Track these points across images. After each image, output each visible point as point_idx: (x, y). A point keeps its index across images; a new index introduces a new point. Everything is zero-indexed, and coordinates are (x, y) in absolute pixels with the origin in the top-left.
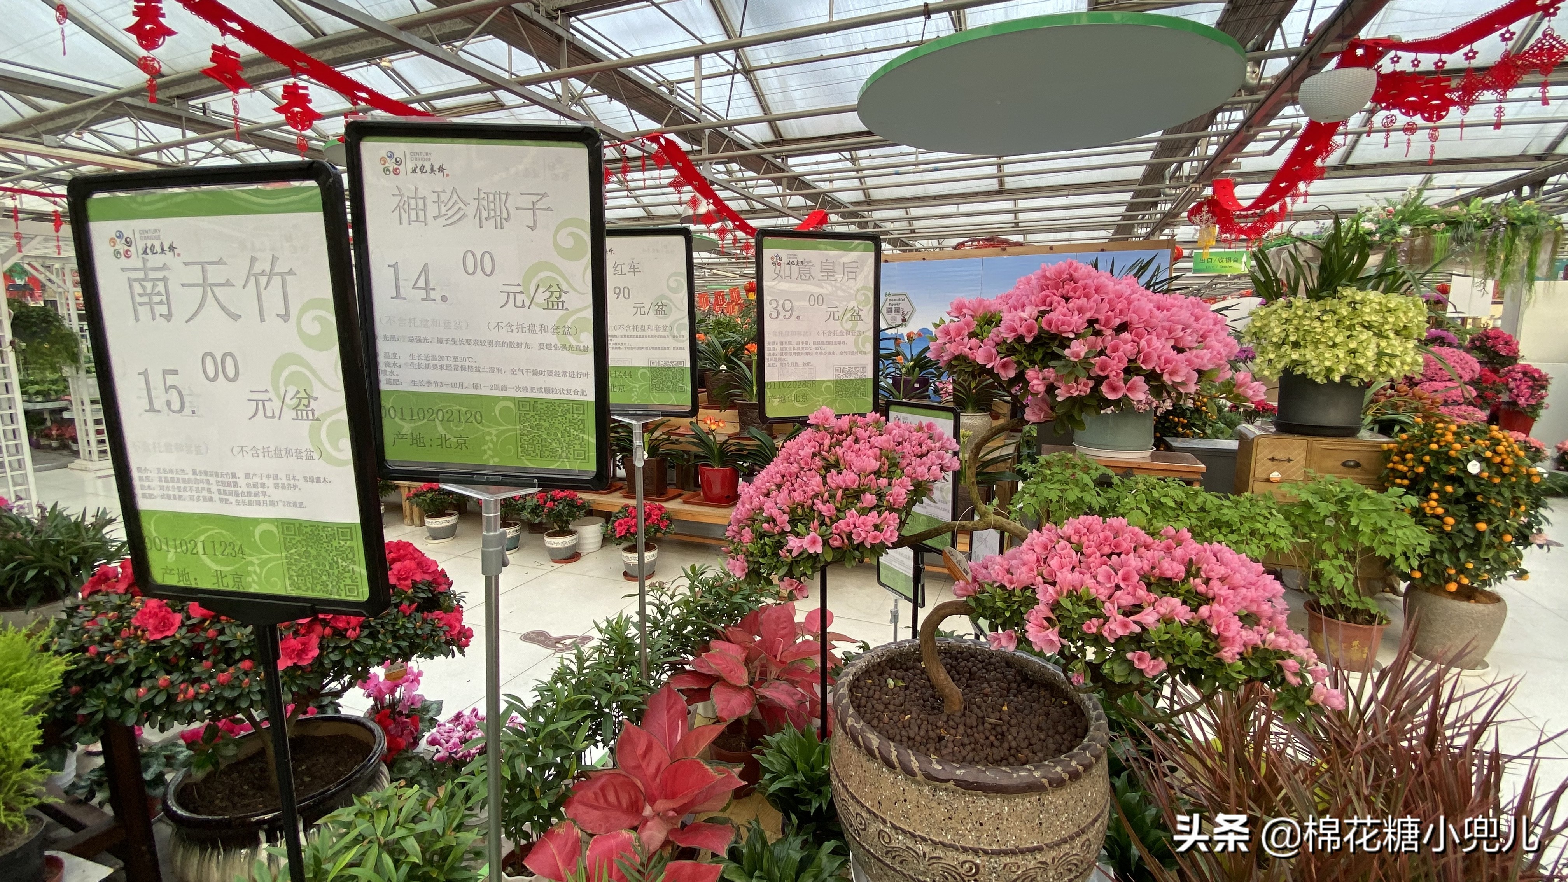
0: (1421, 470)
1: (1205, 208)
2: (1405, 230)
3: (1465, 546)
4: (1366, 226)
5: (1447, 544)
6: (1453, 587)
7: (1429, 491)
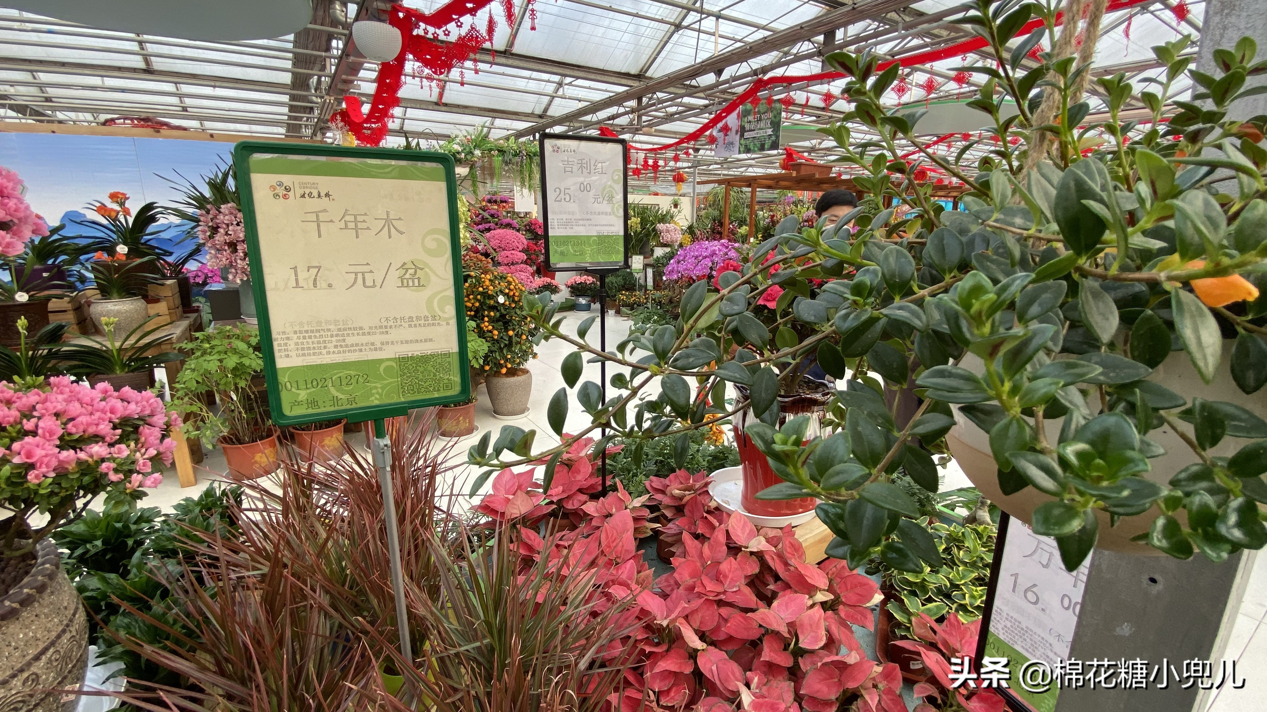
0: (477, 304)
1: (339, 118)
2: (478, 152)
3: (506, 345)
4: (457, 148)
5: (497, 346)
6: (504, 371)
7: (484, 316)
